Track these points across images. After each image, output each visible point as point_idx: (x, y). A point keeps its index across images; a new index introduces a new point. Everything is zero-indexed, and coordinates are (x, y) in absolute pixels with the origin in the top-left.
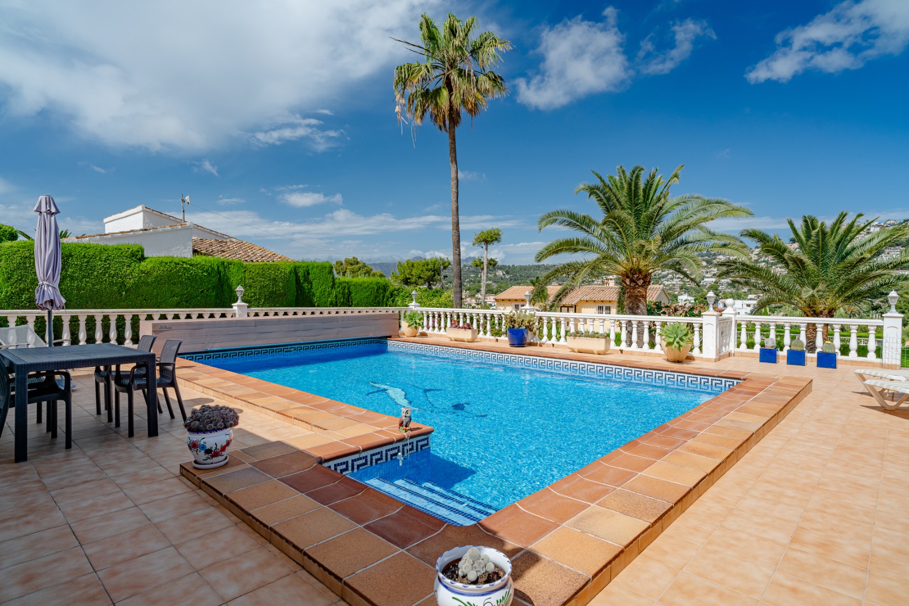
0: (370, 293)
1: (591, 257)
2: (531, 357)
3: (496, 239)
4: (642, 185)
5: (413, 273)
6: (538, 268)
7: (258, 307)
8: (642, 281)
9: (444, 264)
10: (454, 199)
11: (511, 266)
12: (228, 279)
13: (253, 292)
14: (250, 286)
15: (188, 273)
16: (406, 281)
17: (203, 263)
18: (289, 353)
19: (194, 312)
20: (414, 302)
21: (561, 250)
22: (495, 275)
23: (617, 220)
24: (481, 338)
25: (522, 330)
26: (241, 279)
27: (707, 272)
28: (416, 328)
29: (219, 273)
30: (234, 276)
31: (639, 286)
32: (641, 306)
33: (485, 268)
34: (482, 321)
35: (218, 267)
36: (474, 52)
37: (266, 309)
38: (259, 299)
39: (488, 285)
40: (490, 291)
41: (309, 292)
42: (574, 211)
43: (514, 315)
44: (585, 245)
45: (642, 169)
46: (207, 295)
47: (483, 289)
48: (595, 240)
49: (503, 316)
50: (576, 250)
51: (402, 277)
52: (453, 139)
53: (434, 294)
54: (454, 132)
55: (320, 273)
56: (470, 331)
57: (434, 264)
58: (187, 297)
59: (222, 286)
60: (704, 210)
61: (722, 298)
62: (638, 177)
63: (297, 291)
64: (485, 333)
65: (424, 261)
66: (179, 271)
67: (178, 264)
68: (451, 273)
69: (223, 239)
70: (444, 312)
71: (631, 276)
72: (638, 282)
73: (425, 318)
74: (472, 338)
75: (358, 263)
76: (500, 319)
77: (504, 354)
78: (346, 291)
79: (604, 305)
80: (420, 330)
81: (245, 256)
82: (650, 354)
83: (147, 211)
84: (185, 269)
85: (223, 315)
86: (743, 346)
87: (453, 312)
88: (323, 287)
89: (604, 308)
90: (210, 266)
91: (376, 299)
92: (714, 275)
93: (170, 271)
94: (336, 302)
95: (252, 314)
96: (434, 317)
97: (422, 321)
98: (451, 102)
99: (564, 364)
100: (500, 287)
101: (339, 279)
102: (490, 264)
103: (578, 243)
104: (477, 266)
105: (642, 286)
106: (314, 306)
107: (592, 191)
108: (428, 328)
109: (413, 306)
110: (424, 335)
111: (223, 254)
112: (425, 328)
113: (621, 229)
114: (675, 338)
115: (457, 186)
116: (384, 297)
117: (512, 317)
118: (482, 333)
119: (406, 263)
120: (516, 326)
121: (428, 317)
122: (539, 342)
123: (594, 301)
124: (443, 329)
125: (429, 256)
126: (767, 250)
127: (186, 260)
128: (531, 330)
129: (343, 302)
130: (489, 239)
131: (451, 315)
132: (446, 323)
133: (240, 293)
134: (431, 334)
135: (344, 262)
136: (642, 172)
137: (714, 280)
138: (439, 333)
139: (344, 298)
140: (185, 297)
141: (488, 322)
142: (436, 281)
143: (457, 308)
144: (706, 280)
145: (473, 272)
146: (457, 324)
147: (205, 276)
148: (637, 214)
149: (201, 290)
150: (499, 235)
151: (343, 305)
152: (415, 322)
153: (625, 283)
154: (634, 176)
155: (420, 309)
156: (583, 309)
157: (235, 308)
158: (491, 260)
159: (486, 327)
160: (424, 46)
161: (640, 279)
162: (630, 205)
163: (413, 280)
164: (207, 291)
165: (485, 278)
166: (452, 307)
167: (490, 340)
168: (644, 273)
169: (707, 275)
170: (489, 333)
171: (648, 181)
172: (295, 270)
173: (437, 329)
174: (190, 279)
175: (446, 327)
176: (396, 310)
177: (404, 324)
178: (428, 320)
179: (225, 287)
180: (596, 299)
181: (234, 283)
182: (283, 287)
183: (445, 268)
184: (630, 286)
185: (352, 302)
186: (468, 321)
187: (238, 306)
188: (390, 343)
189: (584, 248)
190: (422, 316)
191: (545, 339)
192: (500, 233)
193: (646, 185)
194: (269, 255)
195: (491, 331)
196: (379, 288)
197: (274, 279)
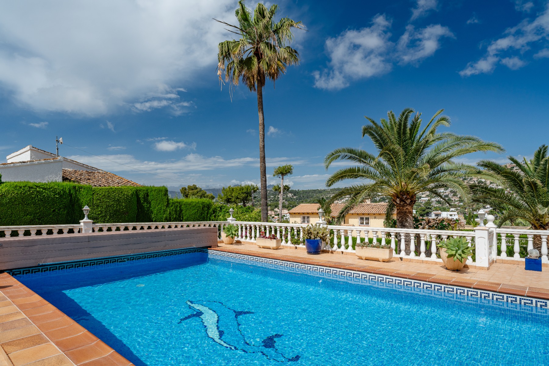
0: (197, 210)
1: (369, 182)
2: (332, 269)
3: (289, 172)
4: (409, 126)
5: (233, 195)
6: (314, 192)
7: (104, 222)
8: (409, 201)
9: (254, 188)
10: (261, 140)
11: (297, 190)
12: (79, 200)
13: (100, 211)
14: (98, 206)
15: (40, 196)
16: (228, 201)
17: (56, 187)
18: (123, 263)
19: (44, 228)
20: (231, 217)
21: (345, 176)
22: (287, 196)
23: (392, 152)
24: (283, 246)
25: (318, 240)
26: (90, 200)
27: (423, 194)
28: (232, 237)
29: (71, 195)
30: (84, 198)
31: (407, 205)
32: (409, 220)
33: (282, 191)
34: (284, 233)
35: (70, 191)
36: (276, 32)
37: (109, 225)
38: (106, 216)
39: (283, 203)
40: (284, 207)
41: (148, 210)
42: (354, 148)
43: (310, 228)
44: (365, 172)
45: (411, 111)
46: (59, 214)
47: (280, 206)
48: (372, 169)
49: (301, 228)
50: (356, 177)
51: (225, 198)
52: (260, 95)
53: (247, 210)
54: (261, 90)
55: (157, 196)
56: (275, 240)
57: (247, 189)
58: (39, 215)
59: (73, 205)
60: (458, 144)
61: (433, 211)
62: (406, 118)
63: (138, 209)
64: (287, 242)
65: (240, 187)
66: (32, 194)
67: (32, 188)
68: (259, 195)
69: (92, 171)
70: (254, 225)
71: (401, 197)
72: (407, 201)
73: (240, 230)
74: (277, 246)
75: (196, 188)
76: (298, 231)
77: (306, 265)
78: (178, 209)
79: (365, 217)
80: (236, 239)
81: (105, 183)
82: (427, 262)
83: (34, 150)
84: (38, 192)
85: (71, 231)
86: (504, 255)
87: (261, 225)
88: (159, 206)
89: (365, 219)
90: (62, 190)
91: (202, 215)
92: (427, 196)
93: (24, 194)
94: (170, 218)
95: (97, 229)
96: (246, 229)
97: (237, 232)
98: (259, 68)
99: (363, 276)
100: (290, 204)
101: (173, 200)
102: (285, 189)
103: (359, 170)
104: (276, 190)
105: (409, 204)
106: (152, 221)
107: (367, 131)
108: (242, 237)
109: (231, 220)
110: (238, 242)
111: (88, 181)
112: (240, 237)
113: (394, 160)
114: (457, 251)
115: (264, 130)
116: (208, 213)
117: (309, 230)
118: (284, 241)
119: (228, 189)
120: (313, 237)
121: (242, 228)
122: (330, 250)
123: (358, 214)
124: (253, 238)
125: (244, 184)
126: (505, 175)
127: (39, 185)
128: (324, 240)
129: (175, 218)
130: (284, 172)
131: (260, 227)
132: (255, 233)
133: (86, 212)
134: (244, 242)
135: (187, 188)
136: (411, 114)
137: (427, 199)
138: (250, 241)
139: (176, 214)
140: (38, 215)
141: (289, 233)
142: (248, 200)
143: (264, 222)
144: (422, 199)
145: (273, 194)
146: (264, 235)
147: (57, 198)
148: (405, 148)
149: (52, 210)
150: (291, 169)
151: (175, 220)
152: (232, 233)
153: (396, 202)
154: (404, 117)
155: (234, 223)
156: (350, 220)
157: (82, 224)
158: (286, 186)
159: (287, 237)
160: (239, 27)
161: (408, 199)
162: (399, 141)
163: (233, 200)
164: (59, 210)
165: (282, 198)
166: (260, 221)
167: (291, 248)
168: (411, 195)
169: (423, 196)
170: (289, 242)
171: (413, 123)
172: (137, 193)
173: (248, 238)
174: (42, 200)
175: (255, 237)
176: (217, 223)
177: (223, 235)
178: (242, 231)
179: (76, 207)
180: (359, 213)
181: (84, 204)
182: (126, 207)
183: (255, 191)
184: (400, 205)
185: (182, 217)
186: (273, 233)
187: (84, 222)
188: (210, 251)
189: (364, 174)
190: (237, 228)
191: (335, 247)
192: (292, 168)
193: (412, 126)
194: (124, 182)
195: (291, 240)
196: (204, 207)
197: (118, 200)
